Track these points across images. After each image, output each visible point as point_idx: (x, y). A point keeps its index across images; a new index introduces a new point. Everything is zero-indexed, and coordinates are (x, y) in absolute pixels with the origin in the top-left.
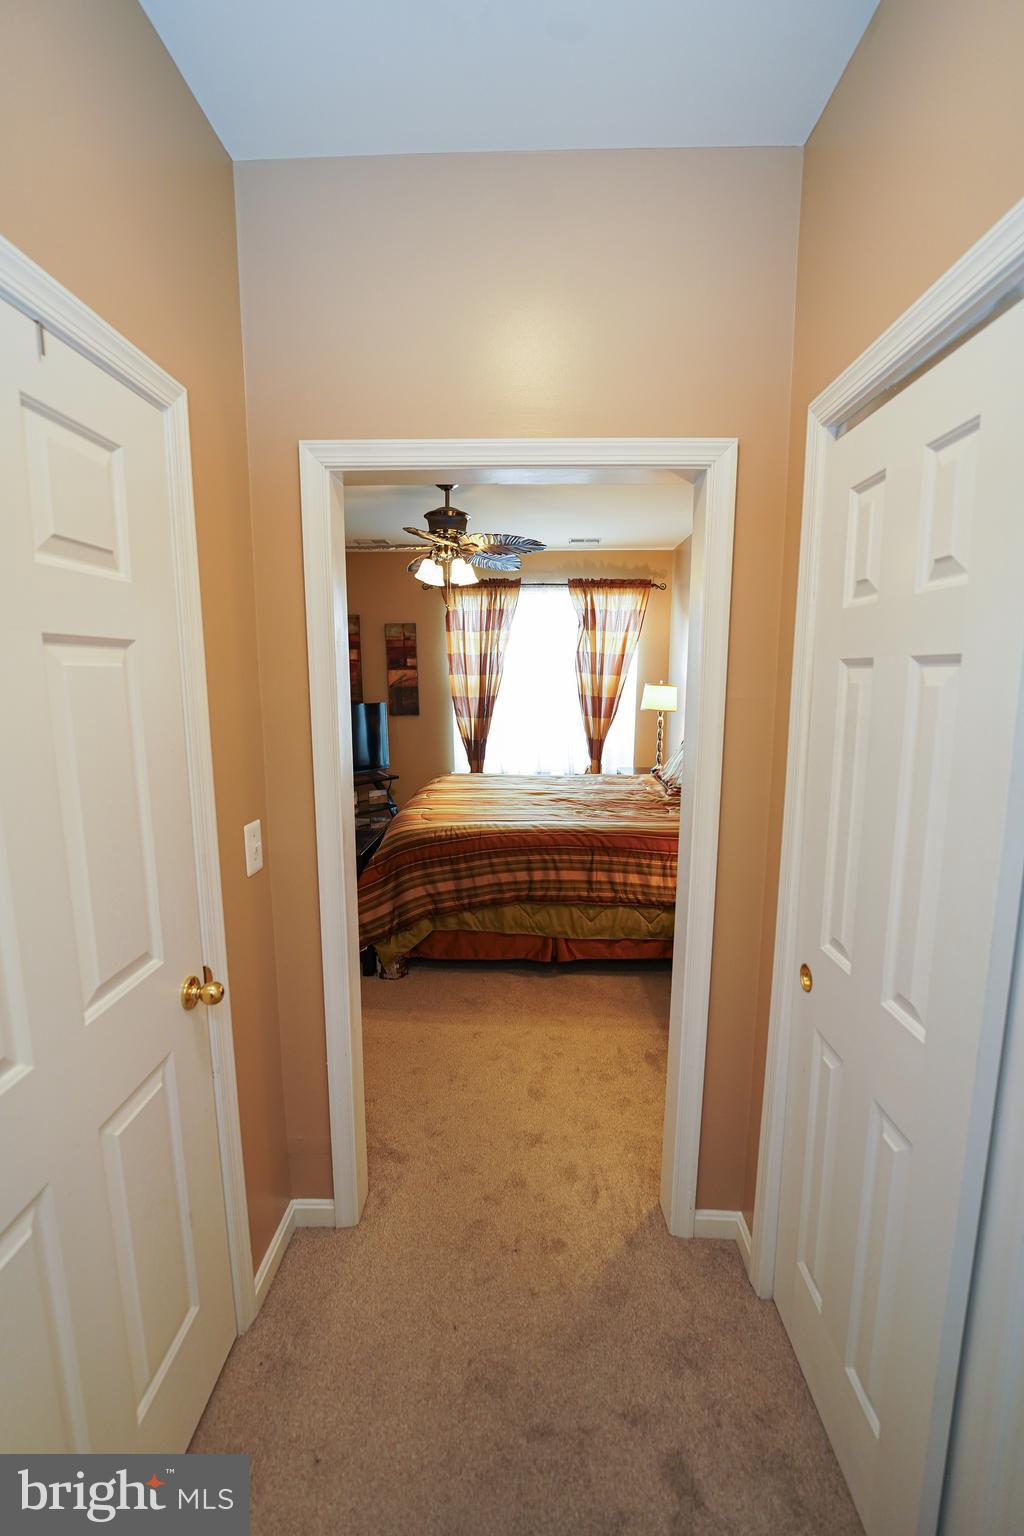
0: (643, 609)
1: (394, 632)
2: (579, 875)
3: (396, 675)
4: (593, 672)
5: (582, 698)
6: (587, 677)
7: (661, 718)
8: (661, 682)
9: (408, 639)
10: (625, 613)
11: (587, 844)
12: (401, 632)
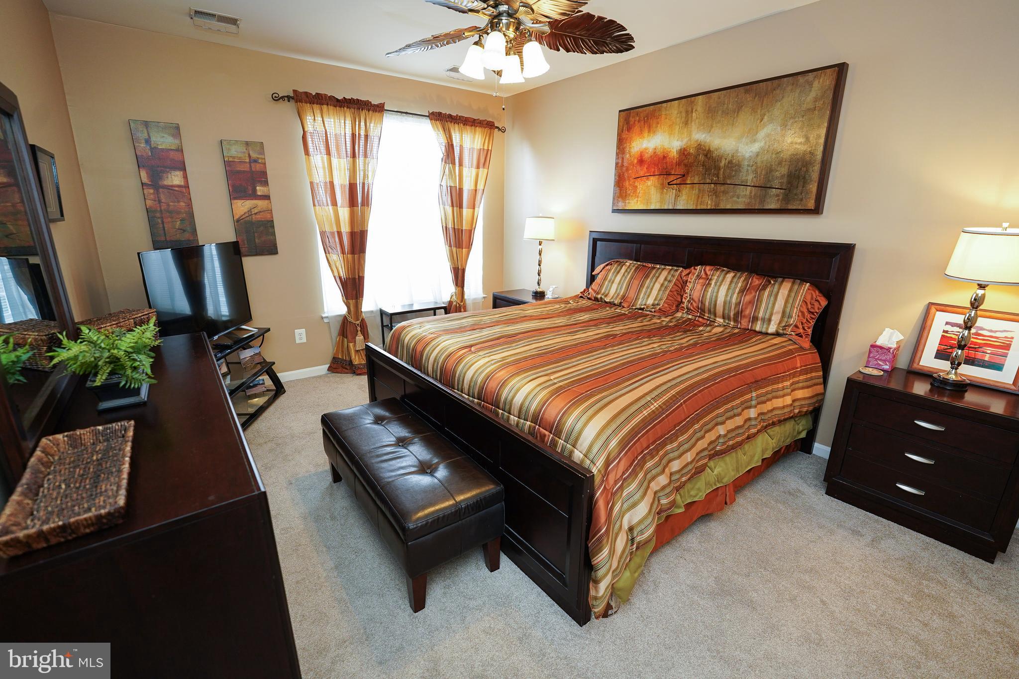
0: (490, 148)
1: (235, 151)
3: (243, 207)
5: (446, 229)
6: (449, 210)
7: (541, 247)
9: (256, 161)
10: (476, 149)
12: (244, 152)
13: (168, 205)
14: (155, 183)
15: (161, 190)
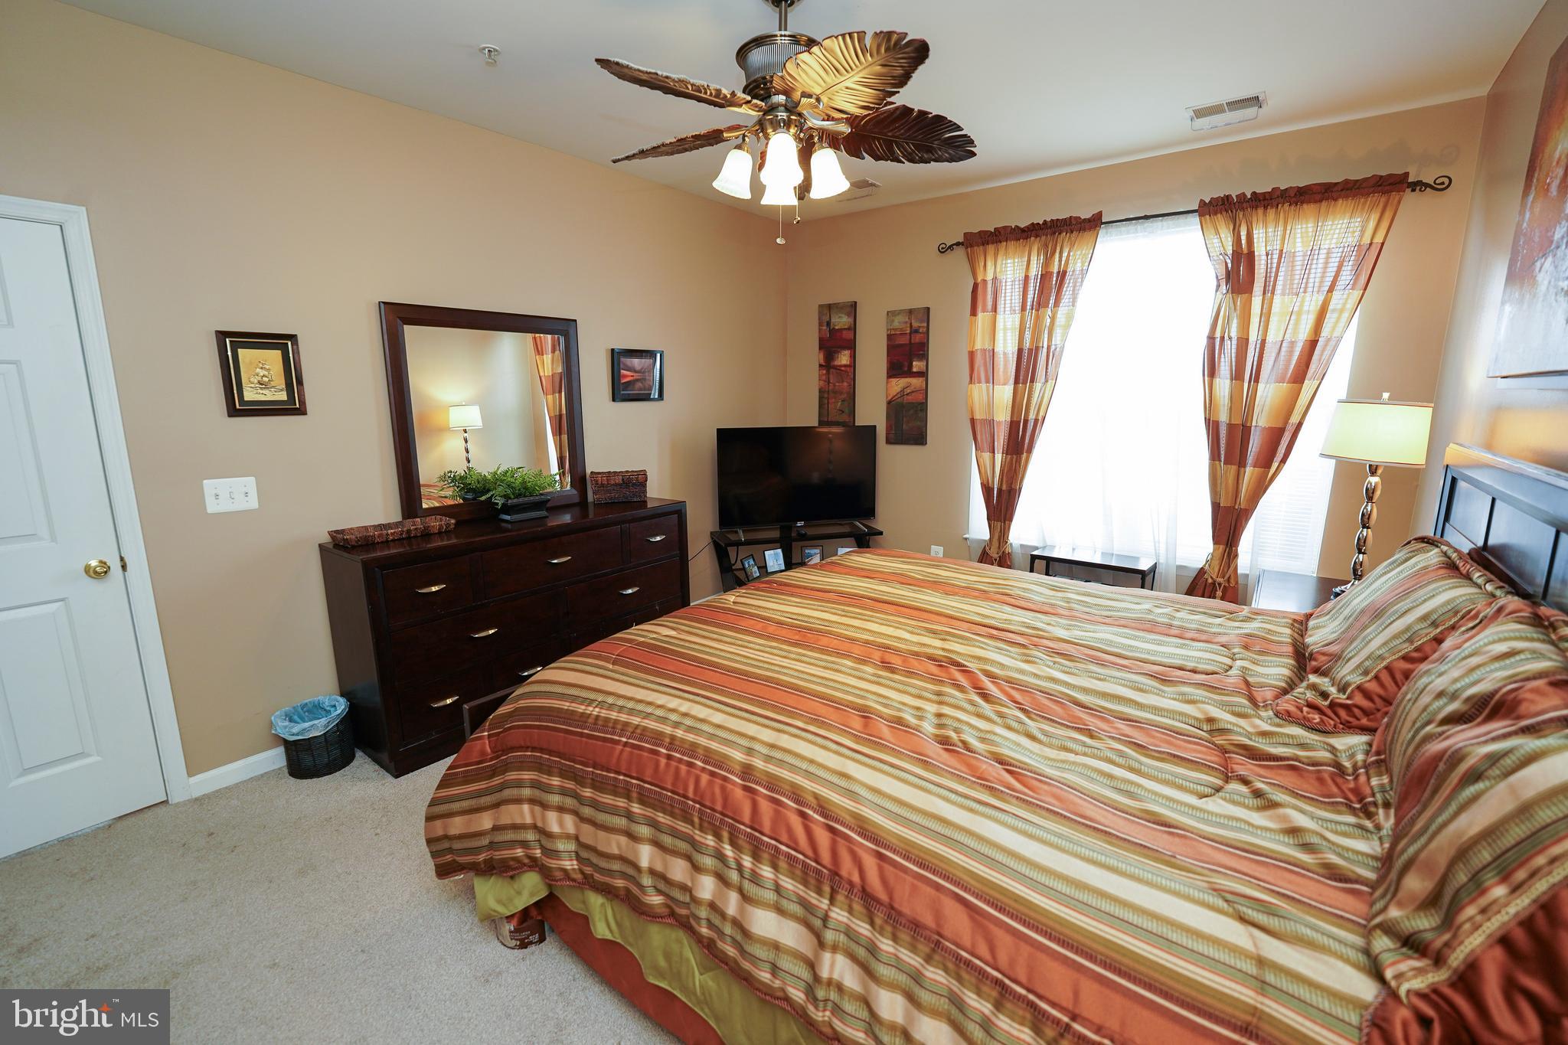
0: (1379, 239)
1: (898, 322)
2: (789, 934)
3: (898, 384)
4: (1237, 375)
5: (1212, 426)
6: (1223, 385)
7: (1374, 480)
8: (1386, 395)
9: (916, 331)
10: (1329, 252)
11: (826, 856)
12: (906, 322)
13: (835, 385)
14: (828, 365)
15: (832, 370)
